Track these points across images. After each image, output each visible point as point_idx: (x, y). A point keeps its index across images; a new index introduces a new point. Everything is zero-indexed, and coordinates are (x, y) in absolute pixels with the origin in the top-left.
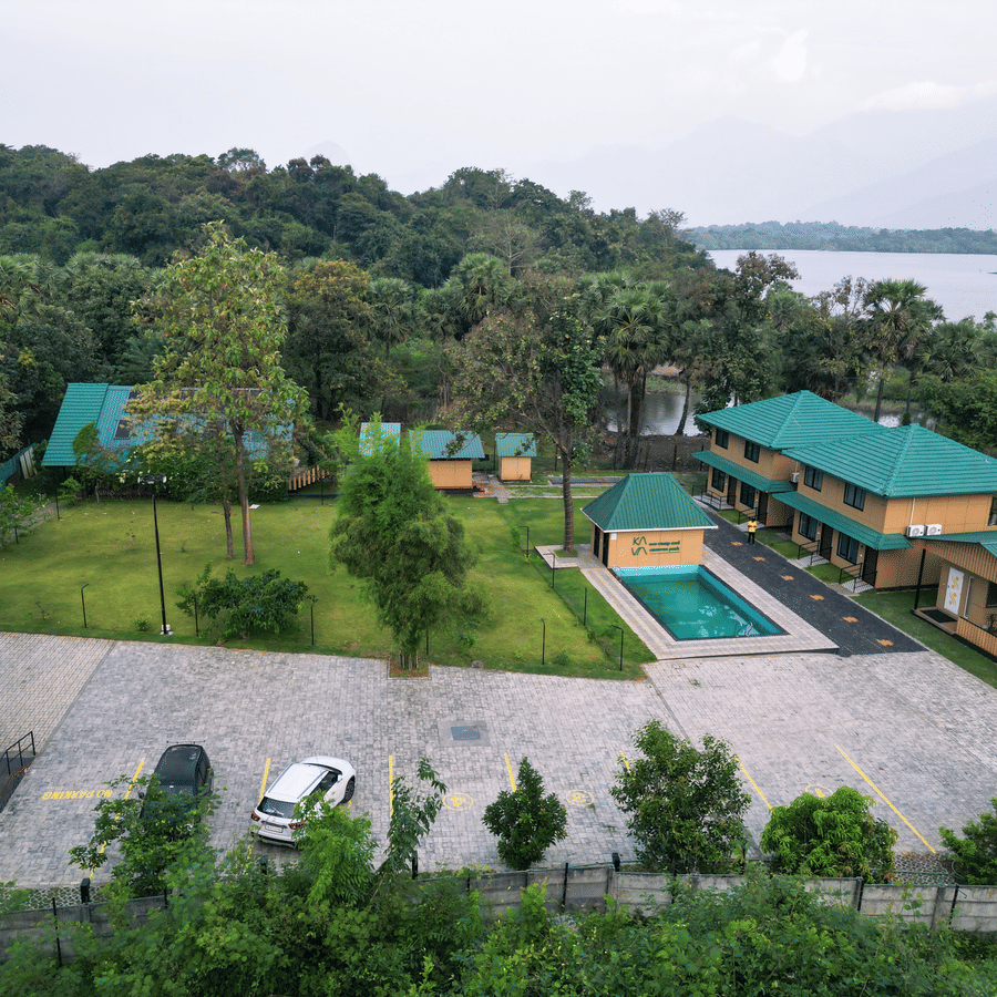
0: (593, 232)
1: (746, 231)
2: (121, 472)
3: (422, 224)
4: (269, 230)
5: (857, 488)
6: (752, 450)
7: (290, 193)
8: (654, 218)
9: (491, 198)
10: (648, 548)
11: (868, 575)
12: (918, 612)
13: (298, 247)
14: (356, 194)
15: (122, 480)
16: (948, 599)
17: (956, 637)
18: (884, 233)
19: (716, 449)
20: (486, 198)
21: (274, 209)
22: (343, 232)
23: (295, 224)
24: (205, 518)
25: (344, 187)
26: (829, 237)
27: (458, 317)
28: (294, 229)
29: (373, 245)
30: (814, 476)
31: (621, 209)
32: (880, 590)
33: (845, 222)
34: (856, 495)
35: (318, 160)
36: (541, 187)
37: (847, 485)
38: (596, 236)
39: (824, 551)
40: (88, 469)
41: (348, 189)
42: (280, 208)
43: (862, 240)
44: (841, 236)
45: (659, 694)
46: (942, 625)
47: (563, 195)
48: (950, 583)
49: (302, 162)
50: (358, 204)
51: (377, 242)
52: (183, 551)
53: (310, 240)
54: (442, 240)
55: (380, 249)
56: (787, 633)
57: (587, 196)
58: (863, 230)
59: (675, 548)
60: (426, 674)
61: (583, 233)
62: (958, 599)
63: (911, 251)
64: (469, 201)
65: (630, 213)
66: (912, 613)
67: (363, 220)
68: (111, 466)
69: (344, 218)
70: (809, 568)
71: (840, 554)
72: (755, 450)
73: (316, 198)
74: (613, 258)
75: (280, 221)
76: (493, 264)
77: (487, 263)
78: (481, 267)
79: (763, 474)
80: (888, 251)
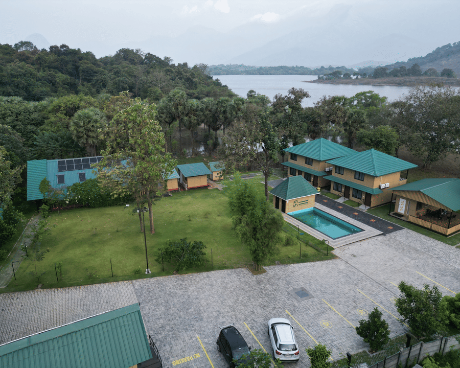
0: (185, 74)
1: (215, 69)
2: (66, 198)
3: (118, 73)
4: (49, 77)
5: (360, 173)
6: (309, 161)
7: (56, 61)
8: (195, 67)
9: (136, 60)
10: (298, 204)
11: (367, 202)
12: (391, 214)
13: (64, 84)
14: (85, 61)
15: (67, 202)
16: (399, 209)
17: (409, 222)
18: (261, 68)
19: (292, 161)
20: (134, 61)
21: (49, 68)
22: (83, 77)
23: (60, 74)
24: (112, 215)
25: (79, 58)
26: (243, 70)
27: (170, 115)
28: (60, 77)
29: (100, 82)
30: (340, 169)
31: (182, 63)
32: (372, 208)
33: (246, 64)
34: (360, 176)
35: (63, 46)
36: (155, 56)
37: (356, 172)
38: (186, 76)
39: (346, 195)
40: (50, 200)
41: (81, 58)
42: (52, 68)
43: (255, 71)
44: (247, 69)
45: (347, 263)
46: (402, 218)
47: (163, 59)
48: (400, 203)
49: (56, 47)
50: (89, 65)
51: (102, 81)
52: (117, 231)
53: (69, 81)
54: (126, 79)
55: (103, 84)
56: (364, 230)
57: (171, 59)
58: (252, 67)
59: (306, 202)
60: (265, 271)
61: (182, 75)
62: (404, 209)
63: (271, 74)
64: (127, 62)
65: (185, 64)
66: (389, 215)
67: (92, 72)
68: (61, 197)
69: (83, 71)
70: (344, 202)
71: (353, 196)
72: (310, 161)
73: (67, 63)
74: (196, 84)
75: (54, 73)
76: (182, 93)
77: (180, 93)
78: (178, 95)
79: (316, 169)
80: (263, 74)
